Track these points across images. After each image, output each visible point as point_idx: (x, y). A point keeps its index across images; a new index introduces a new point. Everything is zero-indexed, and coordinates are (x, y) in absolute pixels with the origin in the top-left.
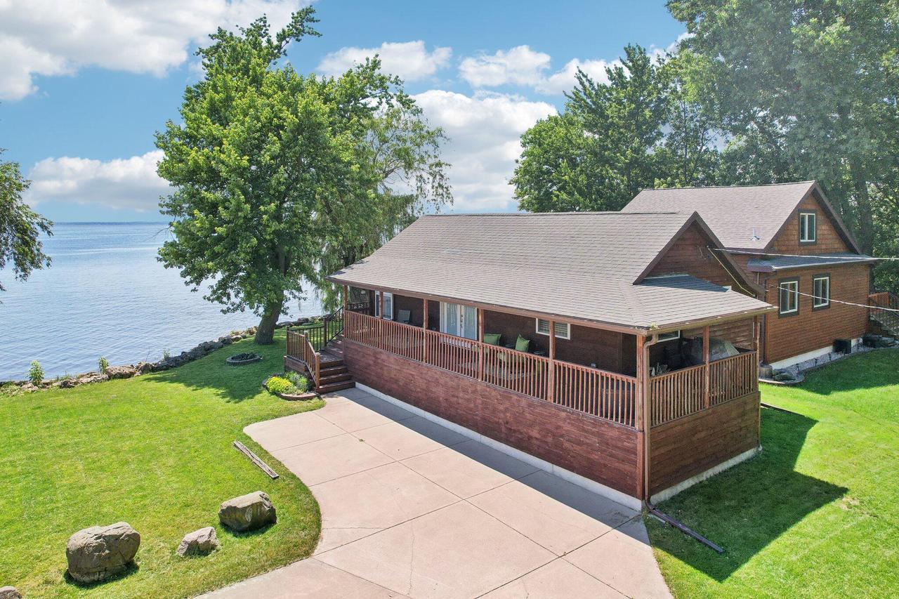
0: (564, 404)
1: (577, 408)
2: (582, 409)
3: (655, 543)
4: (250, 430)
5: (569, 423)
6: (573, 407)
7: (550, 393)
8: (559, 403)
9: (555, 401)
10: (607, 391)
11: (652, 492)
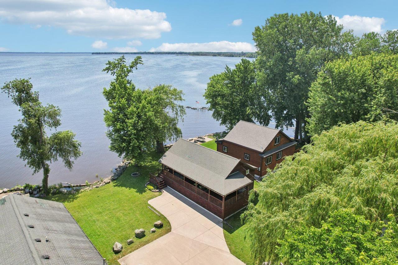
3: (224, 228)
4: (150, 202)
11: (224, 218)
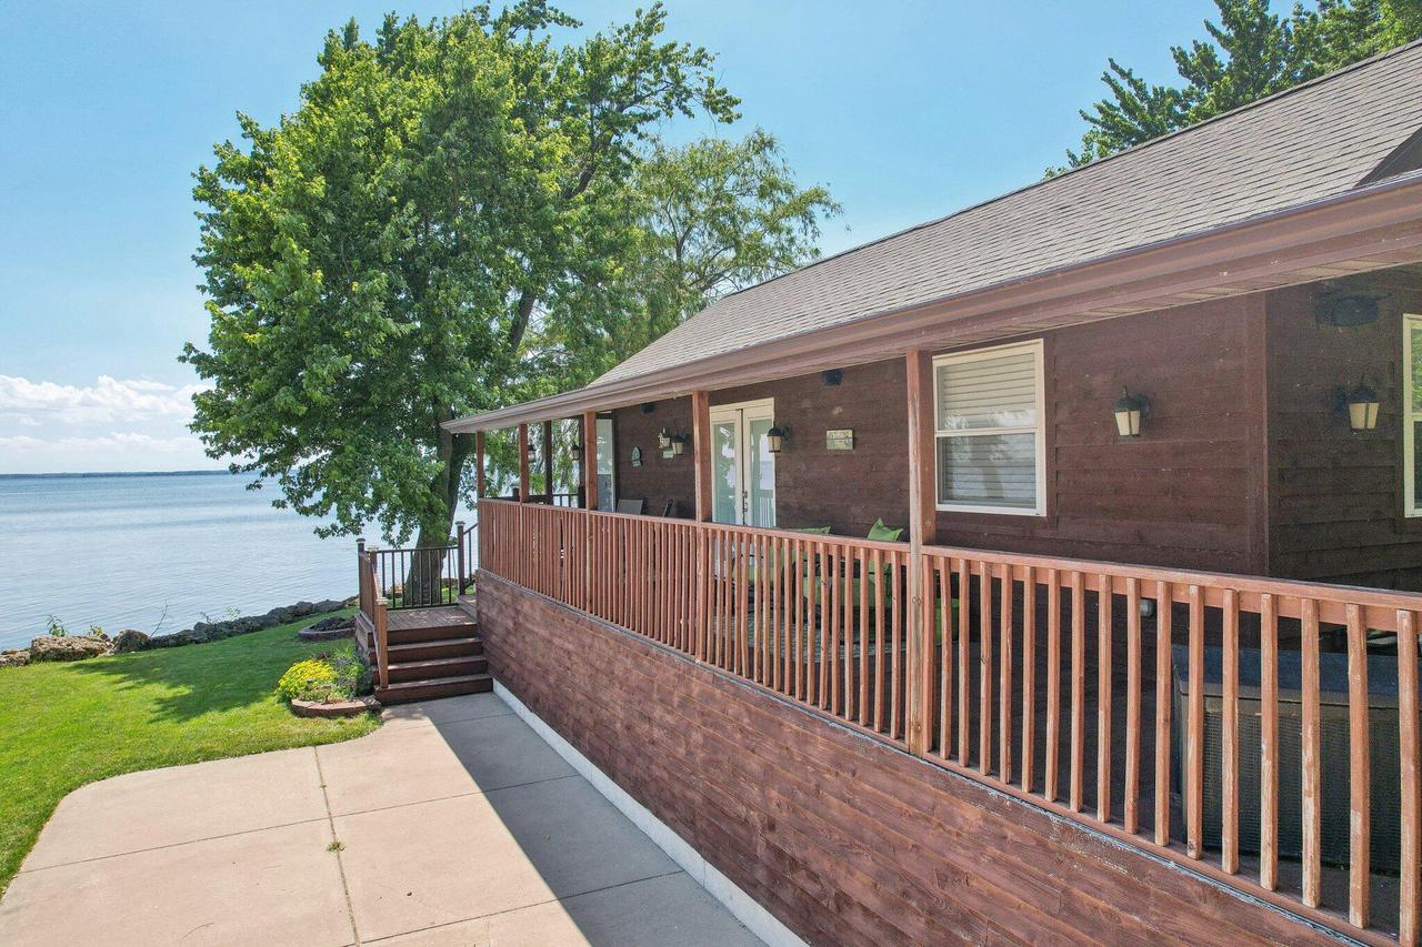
0: (973, 760)
1: (1037, 786)
2: (1062, 795)
5: (995, 861)
6: (1015, 779)
7: (917, 708)
8: (953, 755)
9: (935, 748)
10: (1211, 696)
